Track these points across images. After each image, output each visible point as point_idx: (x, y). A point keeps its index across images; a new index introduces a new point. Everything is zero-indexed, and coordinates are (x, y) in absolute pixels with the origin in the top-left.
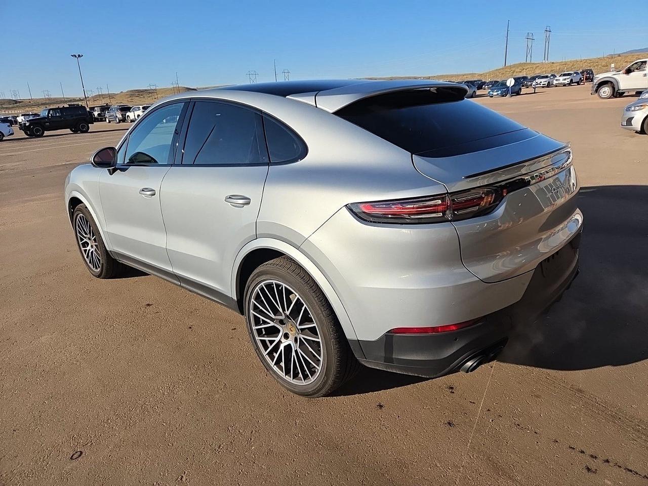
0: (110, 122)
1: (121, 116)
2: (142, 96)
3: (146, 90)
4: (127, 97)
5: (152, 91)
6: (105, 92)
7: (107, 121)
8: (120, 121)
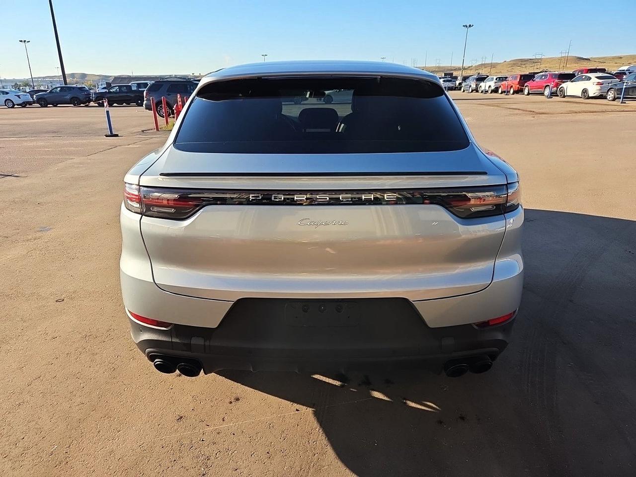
0: (464, 91)
1: (475, 86)
2: (524, 66)
3: (530, 59)
4: (509, 66)
5: (537, 61)
6: (488, 61)
7: (462, 90)
8: (472, 91)
